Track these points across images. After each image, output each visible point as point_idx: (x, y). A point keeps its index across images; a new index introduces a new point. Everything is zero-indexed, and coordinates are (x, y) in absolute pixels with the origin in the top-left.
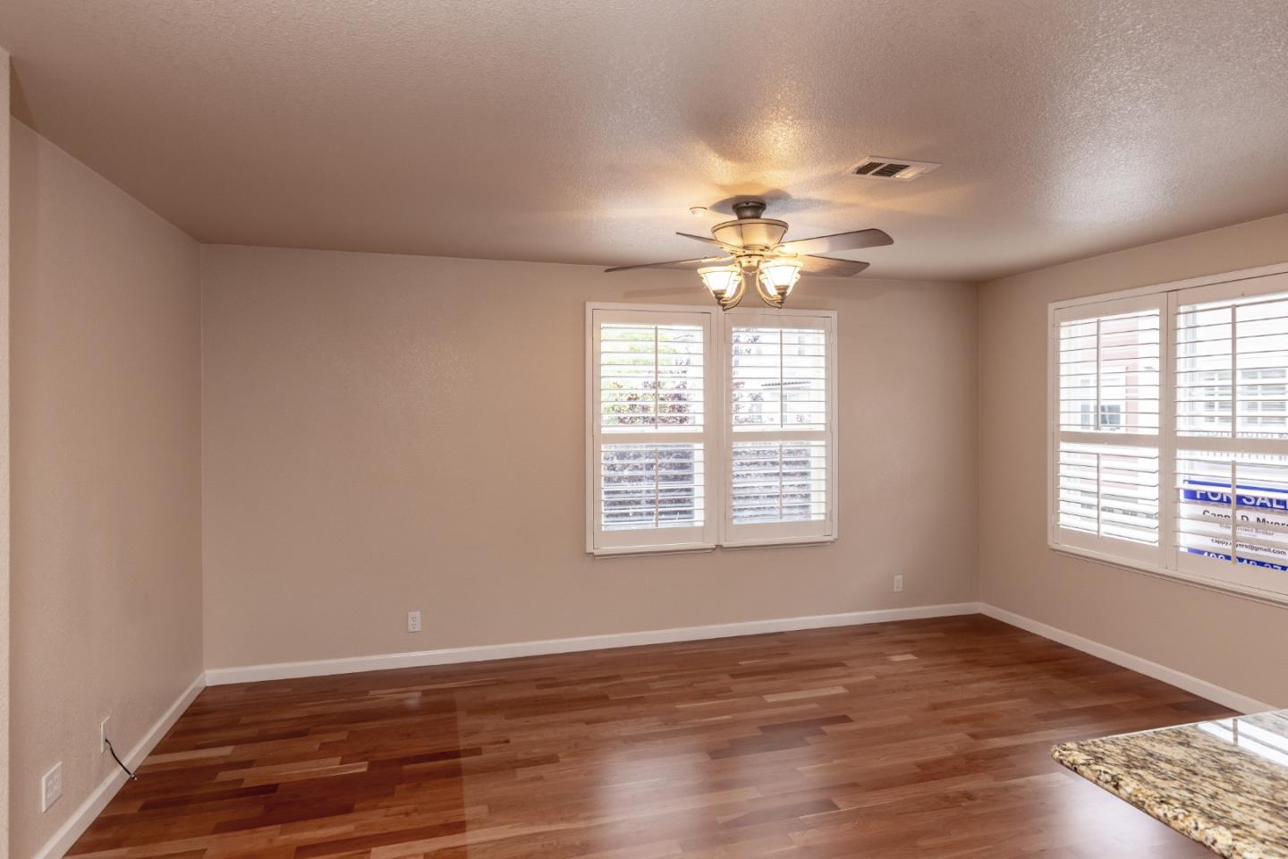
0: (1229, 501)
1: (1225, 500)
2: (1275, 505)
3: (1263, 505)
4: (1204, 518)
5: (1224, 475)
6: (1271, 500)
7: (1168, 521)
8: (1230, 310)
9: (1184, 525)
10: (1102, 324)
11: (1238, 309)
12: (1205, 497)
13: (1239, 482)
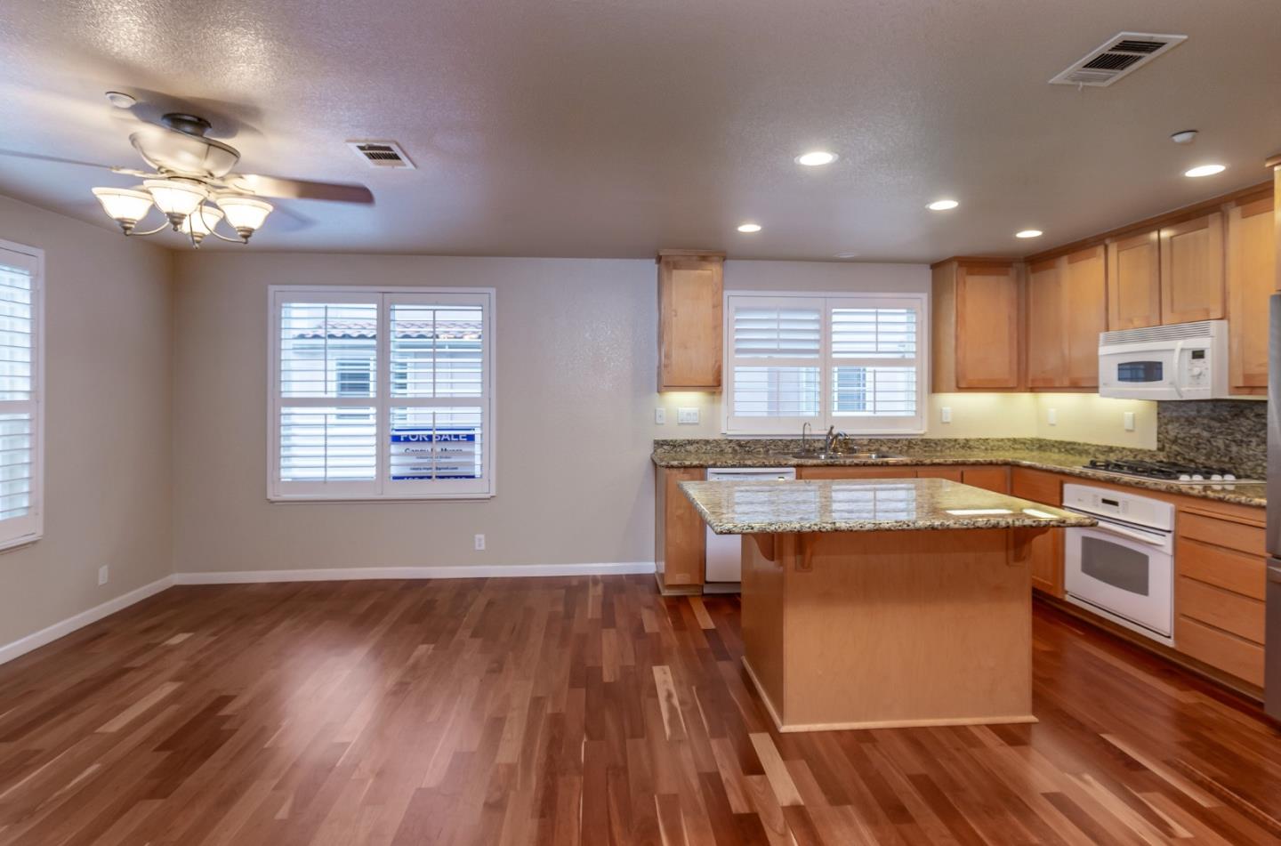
0: (424, 440)
1: (421, 439)
2: (453, 439)
3: (446, 440)
4: (406, 453)
5: (428, 422)
6: (450, 436)
7: (382, 460)
8: (432, 312)
9: (393, 460)
10: (329, 311)
11: (437, 312)
12: (407, 439)
13: (437, 426)
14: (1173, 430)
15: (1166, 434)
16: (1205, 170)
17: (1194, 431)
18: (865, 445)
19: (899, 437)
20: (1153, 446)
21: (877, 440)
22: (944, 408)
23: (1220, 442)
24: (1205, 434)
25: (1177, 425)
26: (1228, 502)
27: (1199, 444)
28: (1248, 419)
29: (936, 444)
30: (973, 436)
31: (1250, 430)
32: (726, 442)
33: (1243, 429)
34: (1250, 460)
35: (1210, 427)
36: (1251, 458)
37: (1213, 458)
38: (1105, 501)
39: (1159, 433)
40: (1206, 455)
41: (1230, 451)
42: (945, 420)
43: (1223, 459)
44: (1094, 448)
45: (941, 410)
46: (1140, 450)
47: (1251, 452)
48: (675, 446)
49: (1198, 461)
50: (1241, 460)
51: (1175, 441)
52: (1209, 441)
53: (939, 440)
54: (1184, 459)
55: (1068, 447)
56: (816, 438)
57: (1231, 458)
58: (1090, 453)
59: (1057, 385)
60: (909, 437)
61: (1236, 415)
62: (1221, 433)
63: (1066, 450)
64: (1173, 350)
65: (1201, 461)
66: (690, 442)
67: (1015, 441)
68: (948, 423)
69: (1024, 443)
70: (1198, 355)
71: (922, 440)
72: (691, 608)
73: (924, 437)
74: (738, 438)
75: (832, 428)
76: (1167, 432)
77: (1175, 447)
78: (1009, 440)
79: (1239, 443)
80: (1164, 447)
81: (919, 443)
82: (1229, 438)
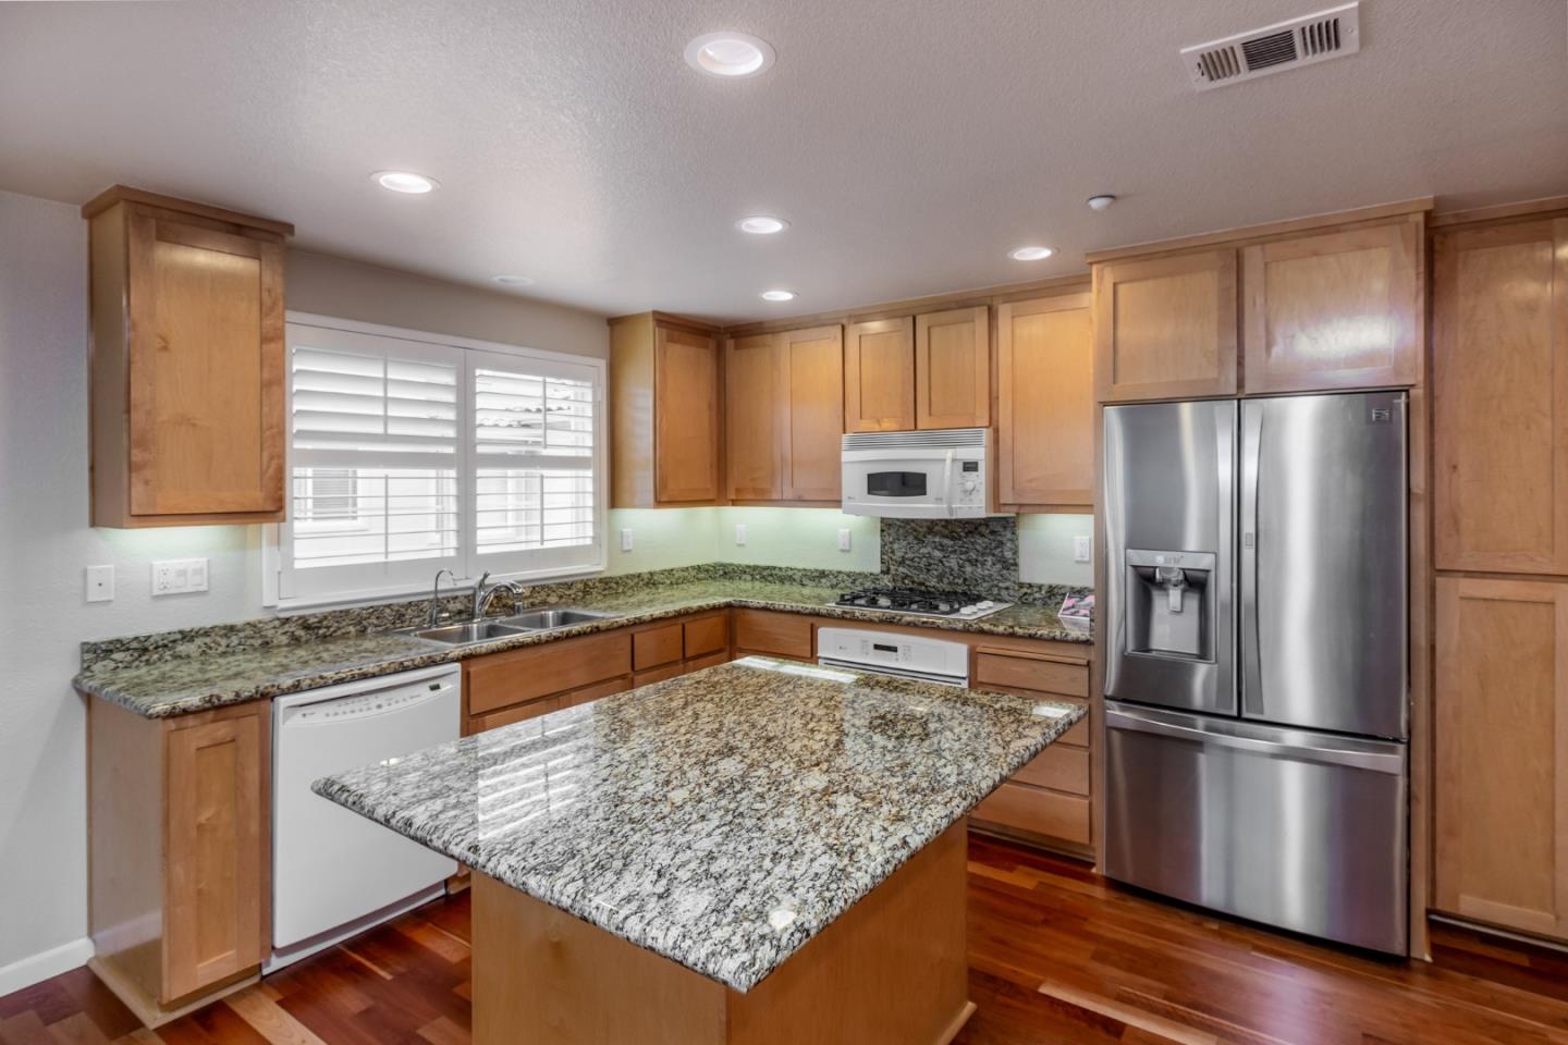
14: (900, 549)
15: (890, 555)
16: (1035, 254)
17: (924, 550)
18: (526, 598)
19: (571, 579)
20: (876, 568)
21: (543, 587)
22: (625, 530)
23: (953, 562)
24: (937, 554)
25: (905, 543)
26: (1040, 639)
27: (930, 565)
28: (983, 536)
29: (617, 583)
30: (657, 568)
31: (986, 548)
32: (277, 623)
33: (978, 547)
34: (985, 581)
35: (941, 545)
36: (987, 579)
37: (945, 580)
38: (877, 647)
39: (882, 553)
40: (937, 576)
41: (964, 572)
42: (626, 548)
43: (957, 580)
44: (800, 574)
45: (622, 532)
46: (860, 574)
47: (986, 572)
48: (145, 650)
49: (928, 584)
50: (976, 581)
51: (902, 562)
52: (941, 562)
53: (621, 578)
54: (913, 582)
55: (765, 573)
56: (449, 595)
57: (965, 580)
58: (794, 580)
59: (775, 497)
60: (585, 578)
61: (970, 532)
62: (955, 551)
63: (763, 577)
64: (944, 460)
65: (933, 584)
66: (187, 636)
67: (698, 568)
68: (629, 551)
69: (707, 571)
70: (970, 467)
71: (601, 580)
72: (242, 1022)
73: (603, 576)
74: (301, 613)
75: (486, 576)
76: (893, 552)
77: (901, 569)
78: (693, 568)
79: (974, 563)
80: (889, 569)
81: (597, 584)
82: (963, 557)
